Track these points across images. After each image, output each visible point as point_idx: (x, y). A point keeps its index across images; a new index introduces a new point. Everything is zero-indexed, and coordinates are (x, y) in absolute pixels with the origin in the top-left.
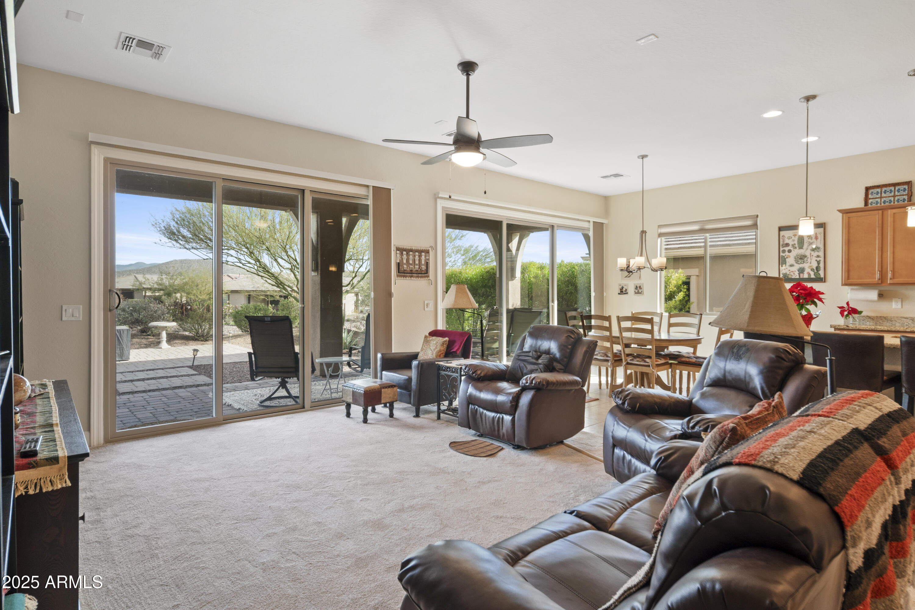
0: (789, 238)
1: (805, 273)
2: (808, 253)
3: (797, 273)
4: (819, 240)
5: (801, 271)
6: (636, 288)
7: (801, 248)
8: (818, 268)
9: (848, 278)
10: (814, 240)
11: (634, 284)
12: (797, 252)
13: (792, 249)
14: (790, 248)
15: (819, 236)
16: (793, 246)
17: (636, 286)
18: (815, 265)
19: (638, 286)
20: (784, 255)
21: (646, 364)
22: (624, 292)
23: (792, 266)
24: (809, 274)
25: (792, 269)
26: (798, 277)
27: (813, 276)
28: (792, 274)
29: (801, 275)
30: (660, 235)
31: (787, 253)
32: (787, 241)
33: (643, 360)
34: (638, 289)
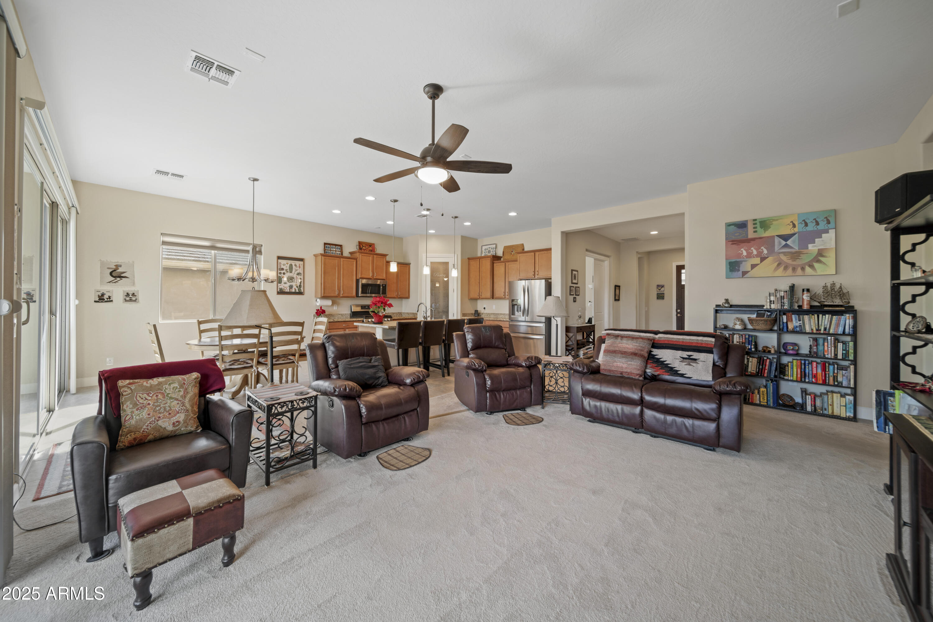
0: (284, 265)
1: (293, 288)
2: (295, 276)
3: (288, 288)
4: (301, 268)
5: (291, 287)
6: (128, 295)
7: (291, 272)
8: (300, 286)
9: (324, 293)
10: (298, 268)
11: (124, 291)
12: (288, 274)
13: (285, 272)
14: (284, 271)
15: (301, 266)
16: (286, 270)
17: (128, 293)
18: (298, 285)
19: (130, 293)
20: (280, 275)
21: (291, 361)
22: (106, 300)
23: (285, 283)
24: (295, 290)
25: (286, 285)
26: (289, 291)
27: (297, 291)
28: (285, 288)
29: (291, 290)
30: (164, 243)
31: (282, 275)
32: (282, 267)
33: (288, 359)
34: (131, 296)
